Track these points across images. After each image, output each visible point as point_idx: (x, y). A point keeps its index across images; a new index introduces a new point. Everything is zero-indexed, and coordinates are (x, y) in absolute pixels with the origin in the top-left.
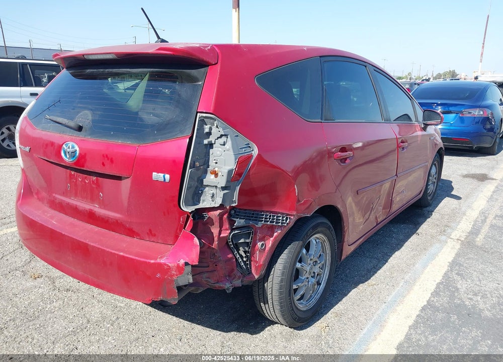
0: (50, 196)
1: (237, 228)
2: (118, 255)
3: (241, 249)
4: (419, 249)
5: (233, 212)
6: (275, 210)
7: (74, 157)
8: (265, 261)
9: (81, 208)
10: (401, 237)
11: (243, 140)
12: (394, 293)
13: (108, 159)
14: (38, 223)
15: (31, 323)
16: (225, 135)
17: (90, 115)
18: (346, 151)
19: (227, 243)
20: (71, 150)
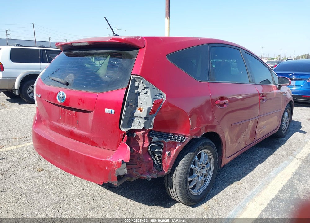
0: (50, 123)
1: (153, 143)
2: (85, 155)
3: (156, 155)
4: (273, 163)
5: (151, 133)
6: (177, 133)
7: (63, 100)
8: (171, 163)
9: (66, 129)
10: (263, 156)
11: (158, 91)
12: (254, 189)
13: (82, 101)
14: (43, 137)
15: (35, 196)
16: (147, 88)
17: (73, 77)
18: (224, 100)
19: (148, 151)
20: (62, 96)
